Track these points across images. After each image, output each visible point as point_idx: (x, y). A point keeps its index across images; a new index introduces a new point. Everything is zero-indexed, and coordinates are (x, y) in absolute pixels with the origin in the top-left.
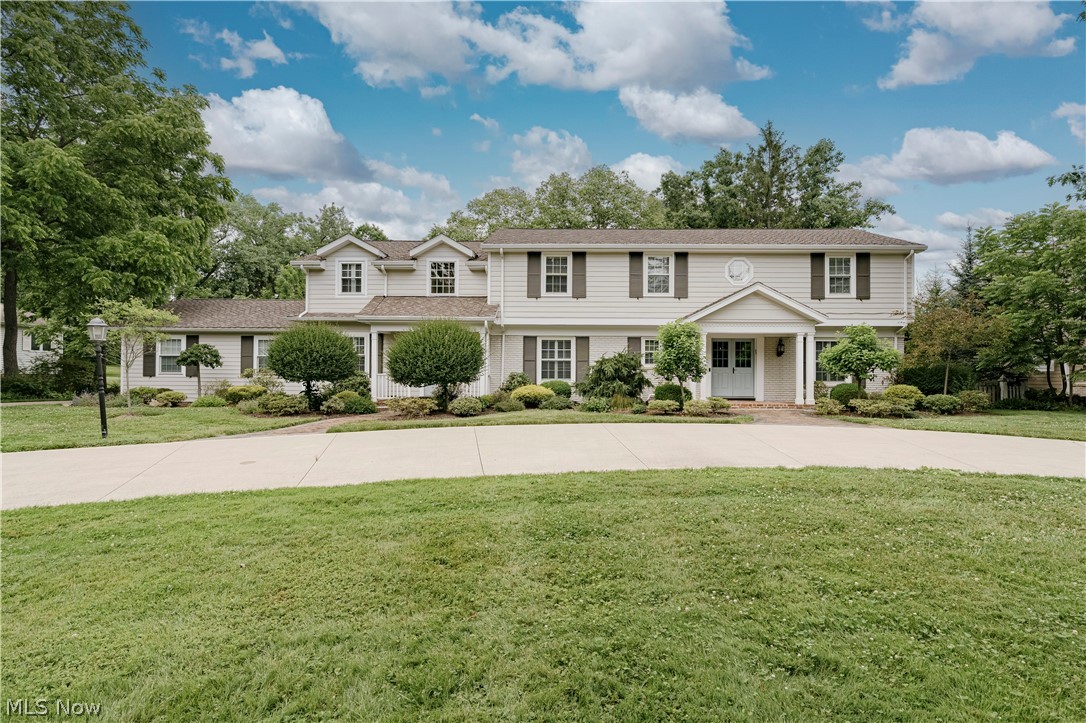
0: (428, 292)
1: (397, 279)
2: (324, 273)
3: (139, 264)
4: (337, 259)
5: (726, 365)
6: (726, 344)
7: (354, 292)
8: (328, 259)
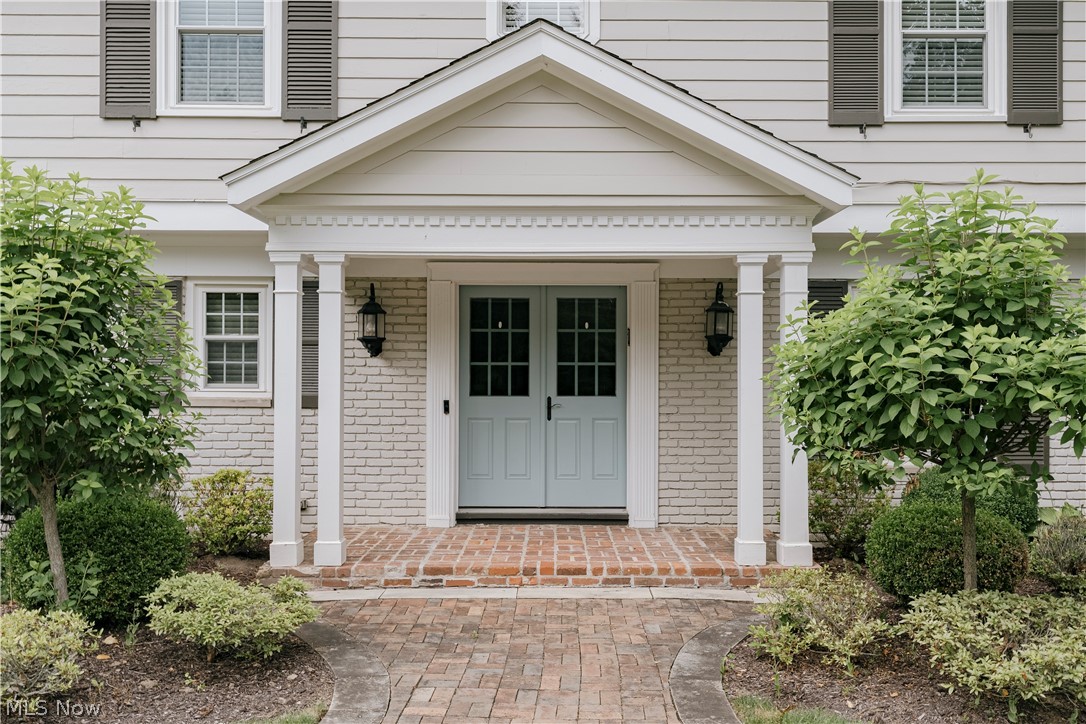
5: (522, 389)
6: (522, 306)
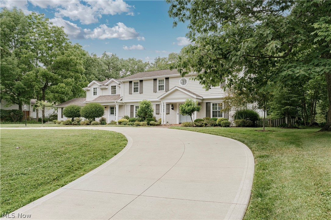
0: (110, 94)
1: (104, 91)
2: (90, 91)
3: (59, 91)
4: (93, 87)
7: (96, 95)
8: (91, 87)
